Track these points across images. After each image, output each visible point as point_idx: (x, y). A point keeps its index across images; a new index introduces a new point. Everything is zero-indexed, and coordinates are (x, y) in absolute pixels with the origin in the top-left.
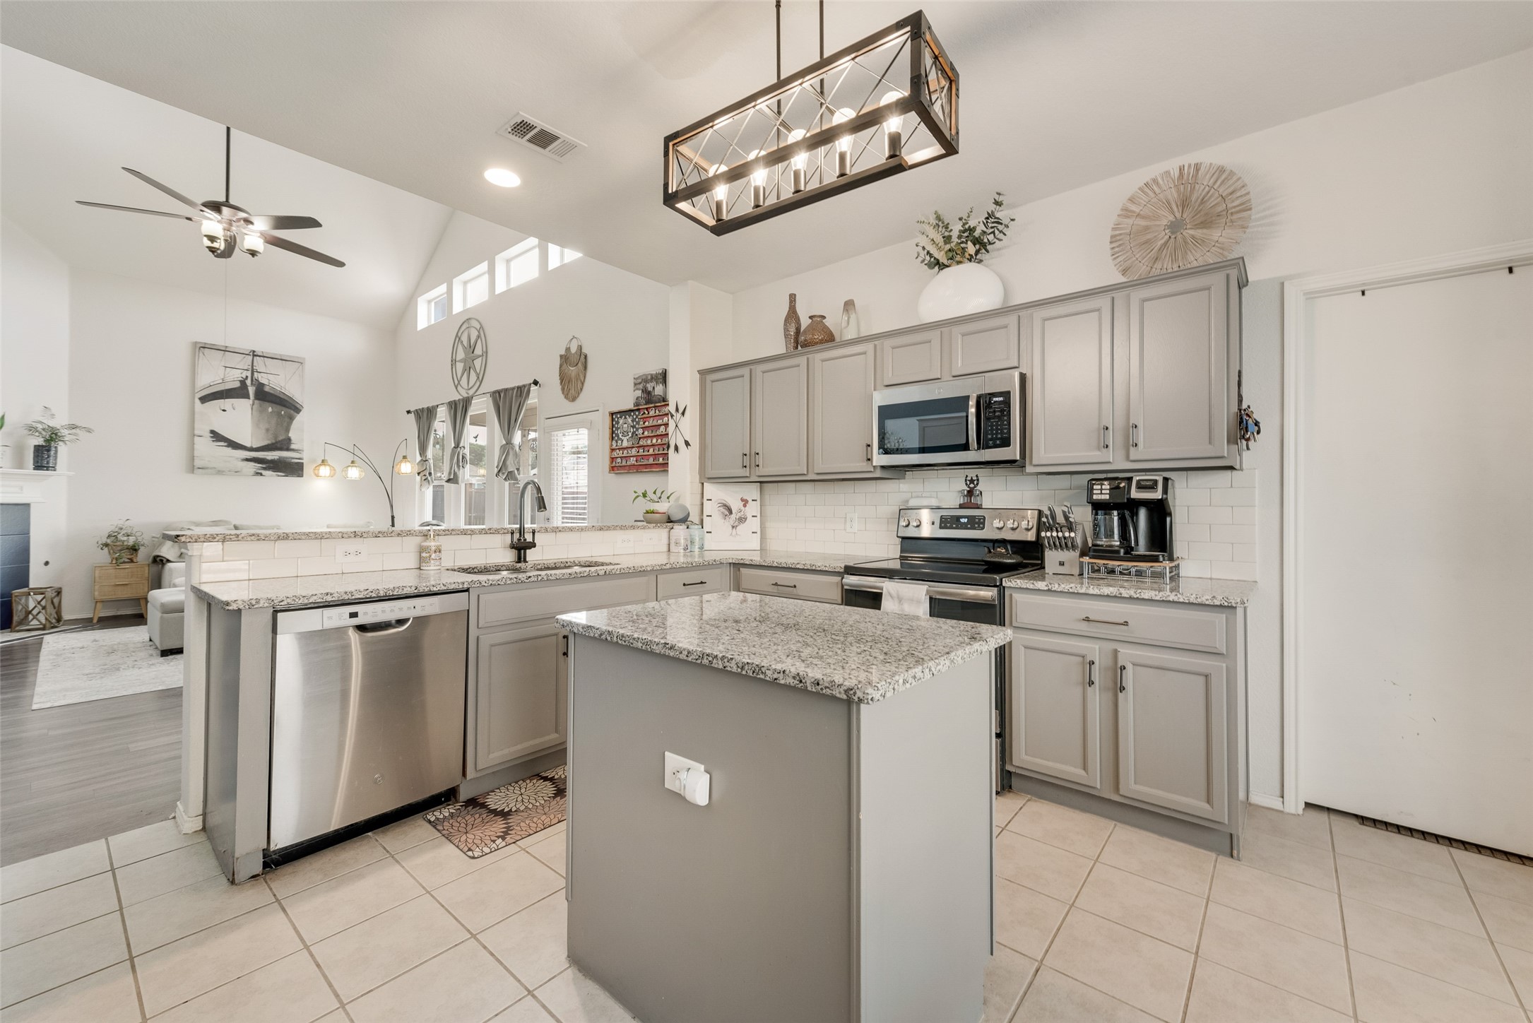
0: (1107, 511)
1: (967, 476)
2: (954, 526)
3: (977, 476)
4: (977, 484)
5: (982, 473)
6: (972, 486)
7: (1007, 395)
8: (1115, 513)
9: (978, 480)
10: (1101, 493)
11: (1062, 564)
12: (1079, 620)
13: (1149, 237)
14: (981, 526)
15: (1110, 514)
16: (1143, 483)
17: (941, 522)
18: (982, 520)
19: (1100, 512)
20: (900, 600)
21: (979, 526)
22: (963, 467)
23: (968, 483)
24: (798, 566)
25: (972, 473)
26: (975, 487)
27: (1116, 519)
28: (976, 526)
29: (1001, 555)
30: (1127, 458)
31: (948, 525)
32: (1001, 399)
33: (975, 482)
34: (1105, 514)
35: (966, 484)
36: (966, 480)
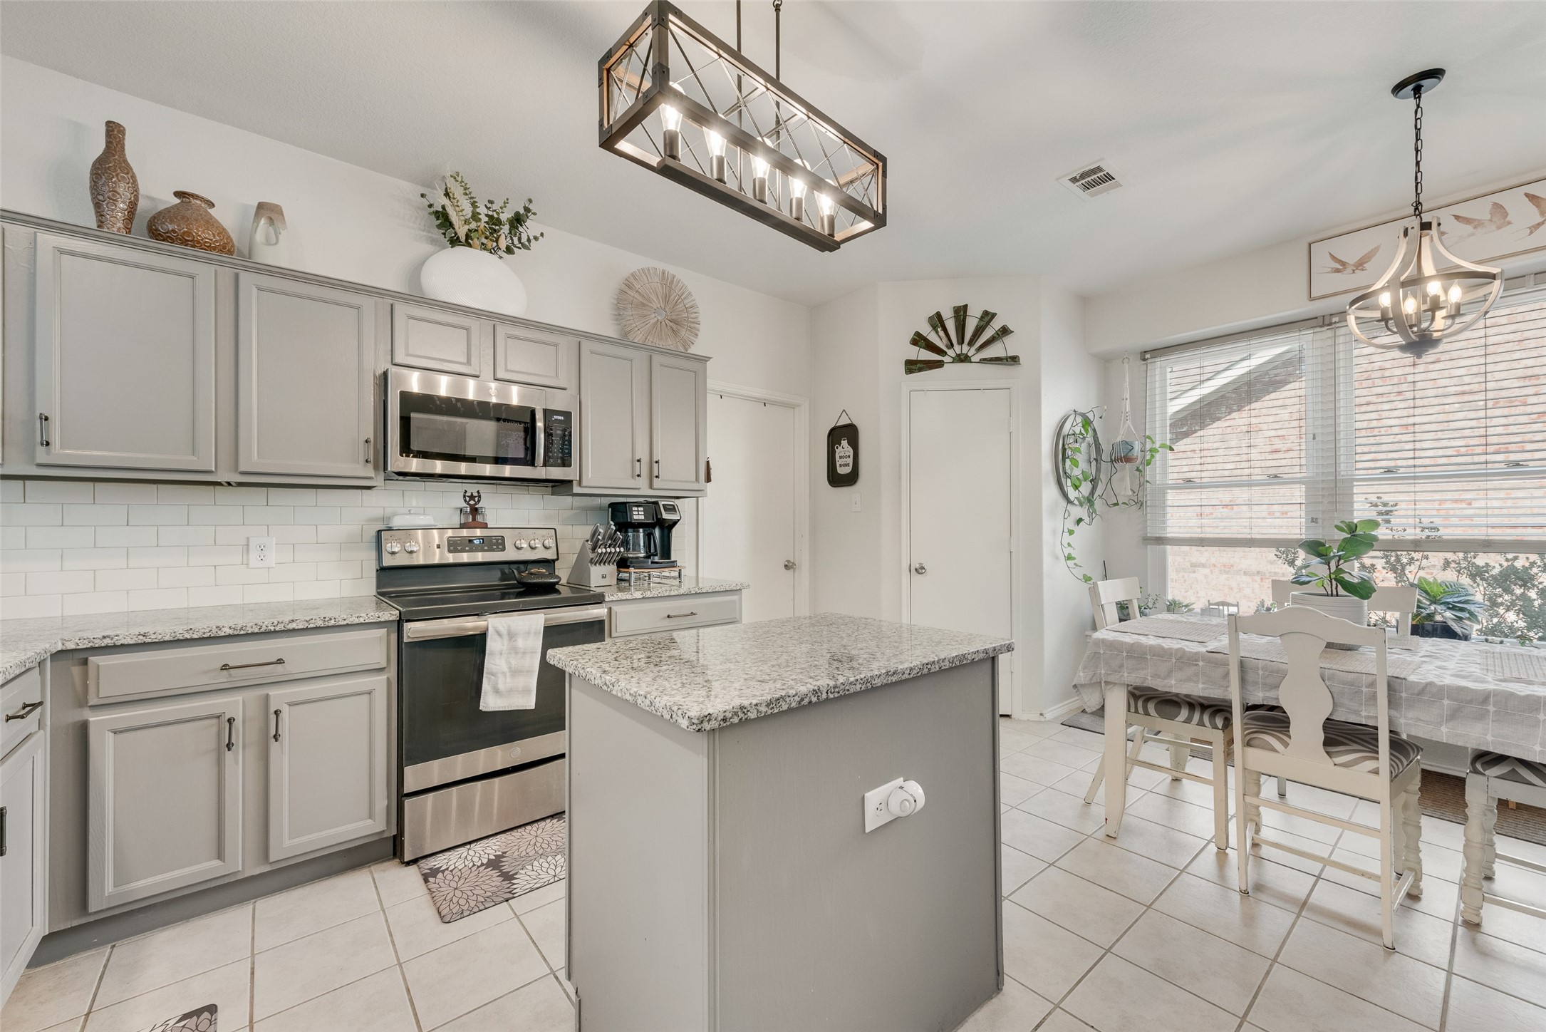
0: (636, 529)
1: (466, 492)
2: (467, 549)
3: (478, 492)
4: (479, 501)
5: (483, 488)
6: (472, 502)
7: (568, 415)
8: (641, 530)
9: (480, 497)
10: (639, 514)
11: (604, 577)
12: (664, 618)
13: (645, 312)
14: (500, 547)
15: (638, 532)
16: (668, 507)
17: (449, 545)
18: (500, 541)
19: (630, 530)
20: (512, 636)
21: (498, 548)
22: (460, 481)
23: (468, 499)
24: (294, 626)
25: (472, 488)
26: (476, 504)
27: (641, 535)
28: (495, 547)
29: (542, 575)
30: (651, 486)
31: (459, 548)
32: (561, 418)
33: (476, 499)
34: (634, 531)
35: (465, 501)
36: (464, 496)
